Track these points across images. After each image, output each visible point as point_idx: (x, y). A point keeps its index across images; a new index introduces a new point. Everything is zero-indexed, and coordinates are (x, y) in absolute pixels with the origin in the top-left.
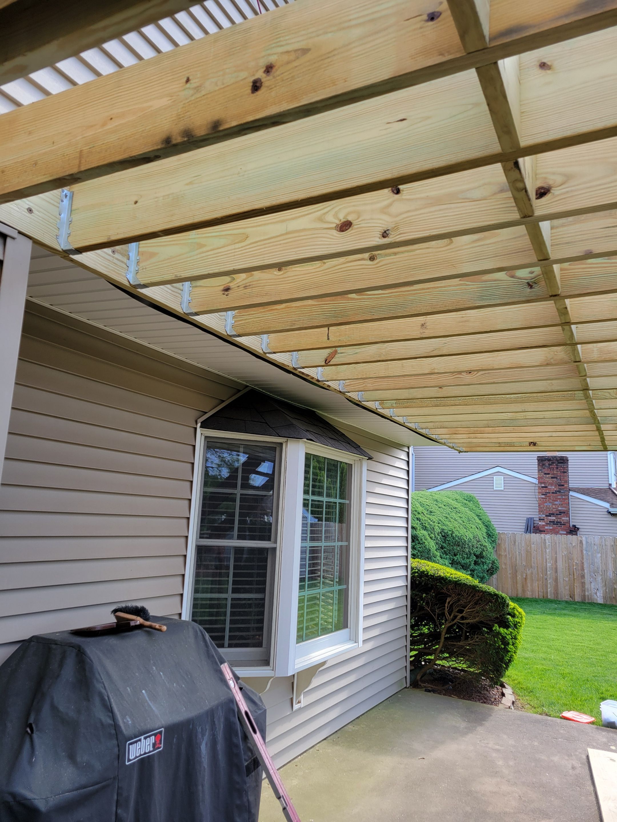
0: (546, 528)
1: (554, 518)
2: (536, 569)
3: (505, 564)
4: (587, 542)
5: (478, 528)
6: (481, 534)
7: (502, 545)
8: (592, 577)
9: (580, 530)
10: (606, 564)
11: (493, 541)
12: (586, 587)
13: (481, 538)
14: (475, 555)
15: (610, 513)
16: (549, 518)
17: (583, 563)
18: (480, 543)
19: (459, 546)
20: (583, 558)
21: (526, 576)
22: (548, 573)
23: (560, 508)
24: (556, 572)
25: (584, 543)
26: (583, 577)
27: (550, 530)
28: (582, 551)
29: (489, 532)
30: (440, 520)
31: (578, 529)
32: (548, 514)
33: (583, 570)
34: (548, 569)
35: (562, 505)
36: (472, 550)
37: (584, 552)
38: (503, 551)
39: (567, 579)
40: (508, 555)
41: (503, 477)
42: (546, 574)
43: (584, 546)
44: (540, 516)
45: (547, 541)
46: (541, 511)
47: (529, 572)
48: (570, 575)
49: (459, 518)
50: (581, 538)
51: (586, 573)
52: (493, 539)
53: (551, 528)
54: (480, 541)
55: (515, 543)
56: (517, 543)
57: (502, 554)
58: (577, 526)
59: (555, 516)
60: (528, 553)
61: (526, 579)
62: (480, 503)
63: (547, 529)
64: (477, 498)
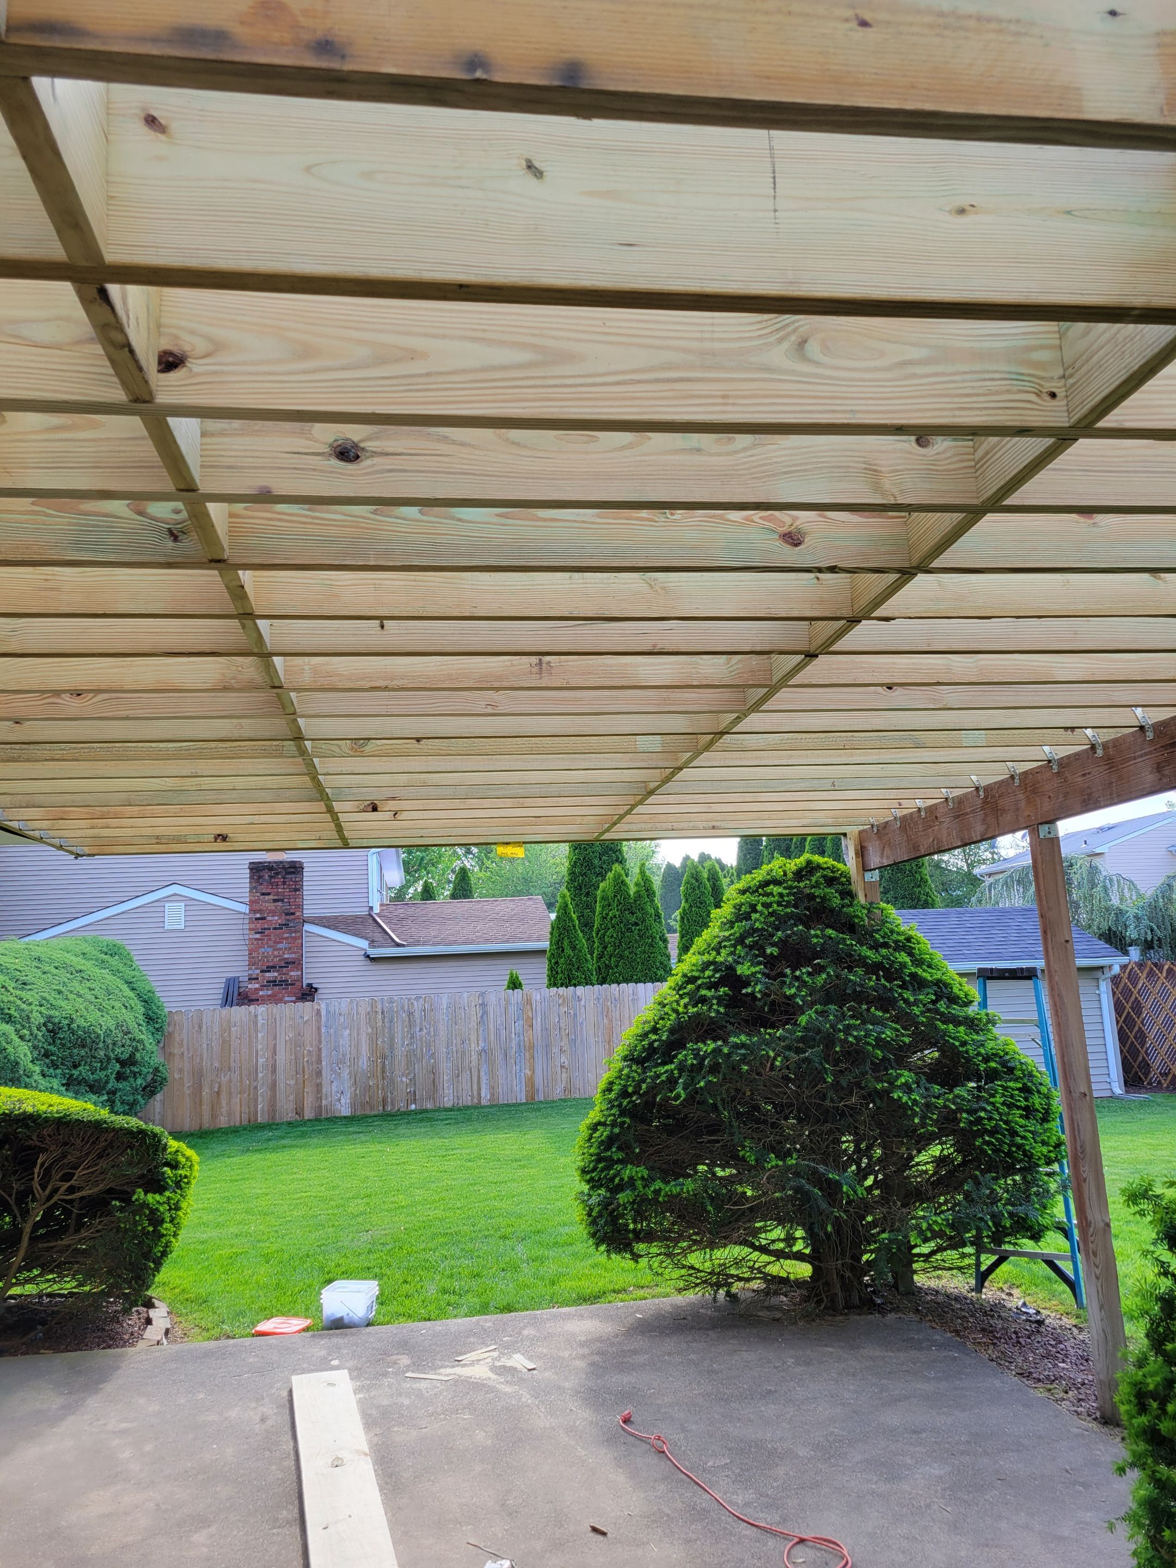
0: (261, 993)
1: (276, 974)
2: (238, 1072)
3: (181, 1071)
4: (328, 1012)
5: (126, 1007)
6: (133, 1018)
7: (176, 1035)
8: (335, 1072)
9: (319, 991)
10: (358, 1046)
11: (157, 1029)
12: (324, 1090)
13: (132, 1025)
14: (118, 1060)
15: (368, 956)
16: (267, 974)
17: (320, 1050)
18: (130, 1036)
19: (84, 1046)
20: (320, 1041)
21: (220, 1087)
22: (260, 1075)
23: (286, 956)
24: (274, 1071)
25: (323, 1013)
26: (319, 1073)
27: (268, 996)
28: (319, 1029)
29: (150, 1013)
30: (45, 999)
31: (316, 989)
32: (265, 968)
33: (319, 1061)
34: (260, 1069)
35: (290, 949)
36: (113, 1050)
37: (323, 1030)
38: (176, 1045)
39: (292, 1082)
40: (186, 1054)
41: (183, 904)
42: (256, 1079)
43: (323, 1019)
44: (251, 972)
45: (260, 1018)
46: (251, 964)
47: (224, 1080)
48: (297, 1074)
49: (87, 990)
50: (319, 1005)
51: (324, 1067)
52: (157, 1026)
53: (270, 993)
54: (130, 1033)
55: (200, 1027)
56: (204, 1027)
57: (176, 1052)
58: (314, 986)
59: (278, 971)
60: (226, 1044)
61: (218, 1093)
62: (135, 958)
63: (261, 996)
64: (128, 948)
